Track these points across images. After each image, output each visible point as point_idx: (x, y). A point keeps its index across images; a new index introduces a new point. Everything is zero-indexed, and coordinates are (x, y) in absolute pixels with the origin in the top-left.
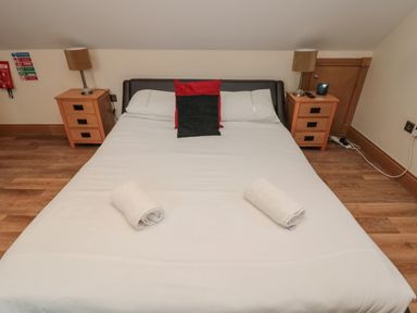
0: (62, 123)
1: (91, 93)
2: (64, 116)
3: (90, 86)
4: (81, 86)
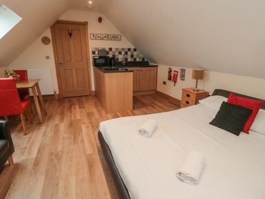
0: (181, 100)
1: (198, 91)
2: (182, 98)
3: (199, 88)
4: (195, 86)
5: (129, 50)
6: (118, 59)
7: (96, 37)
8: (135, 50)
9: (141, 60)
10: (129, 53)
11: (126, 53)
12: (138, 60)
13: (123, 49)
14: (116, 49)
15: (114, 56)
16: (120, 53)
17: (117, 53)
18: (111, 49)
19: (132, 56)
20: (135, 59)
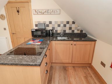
5: (68, 23)
6: (56, 31)
7: (38, 12)
8: (74, 23)
9: (79, 32)
10: (68, 26)
11: (65, 26)
12: (76, 32)
13: (62, 22)
14: (56, 22)
15: (53, 28)
16: (59, 26)
17: (56, 26)
18: (50, 23)
19: (70, 28)
20: (73, 31)
